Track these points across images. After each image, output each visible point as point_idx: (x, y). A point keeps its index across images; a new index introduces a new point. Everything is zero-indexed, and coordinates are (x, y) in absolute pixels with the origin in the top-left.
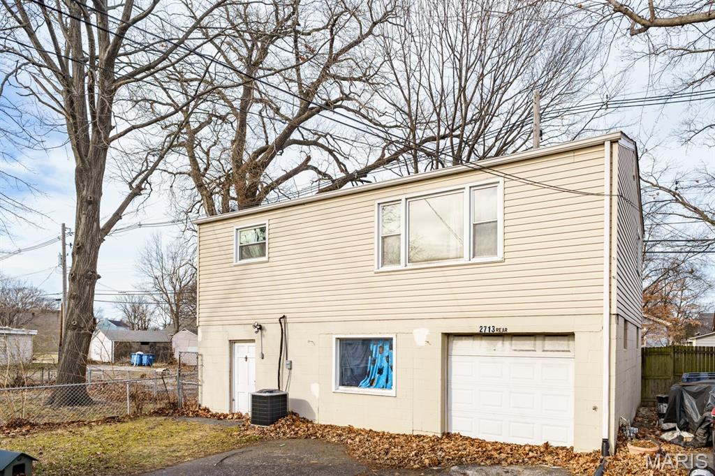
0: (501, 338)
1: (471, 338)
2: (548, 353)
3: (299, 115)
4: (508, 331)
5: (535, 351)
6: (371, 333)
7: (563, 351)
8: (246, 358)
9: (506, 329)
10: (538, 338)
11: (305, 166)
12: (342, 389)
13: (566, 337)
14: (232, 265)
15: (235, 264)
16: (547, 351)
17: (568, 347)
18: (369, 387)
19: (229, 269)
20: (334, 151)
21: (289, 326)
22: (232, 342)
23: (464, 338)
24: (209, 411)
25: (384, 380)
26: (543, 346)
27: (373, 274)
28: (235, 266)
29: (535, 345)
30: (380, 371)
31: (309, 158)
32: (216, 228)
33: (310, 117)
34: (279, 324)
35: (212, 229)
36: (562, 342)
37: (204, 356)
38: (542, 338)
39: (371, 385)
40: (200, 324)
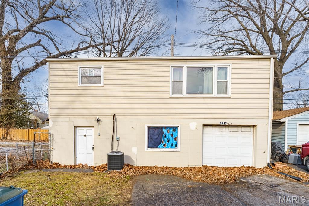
0: (224, 127)
1: (212, 127)
2: (243, 133)
3: (39, 19)
4: (232, 124)
5: (238, 132)
6: (167, 124)
7: (249, 132)
8: (85, 136)
9: (231, 123)
10: (239, 127)
11: (38, 44)
12: (149, 149)
13: (250, 127)
14: (77, 86)
15: (79, 86)
16: (243, 132)
17: (251, 130)
18: (163, 148)
19: (75, 88)
20: (53, 40)
21: (118, 120)
22: (76, 127)
23: (208, 126)
24: (59, 165)
25: (171, 144)
26: (241, 130)
27: (168, 97)
28: (78, 87)
29: (238, 129)
30: (168, 141)
31: (40, 41)
32: (63, 65)
33: (46, 21)
34: (113, 119)
35: (60, 65)
36: (248, 129)
37: (54, 135)
38: (240, 127)
39: (164, 147)
40: (51, 117)
